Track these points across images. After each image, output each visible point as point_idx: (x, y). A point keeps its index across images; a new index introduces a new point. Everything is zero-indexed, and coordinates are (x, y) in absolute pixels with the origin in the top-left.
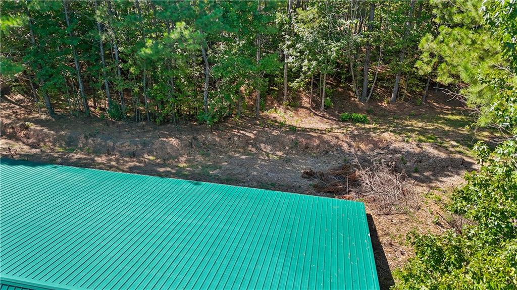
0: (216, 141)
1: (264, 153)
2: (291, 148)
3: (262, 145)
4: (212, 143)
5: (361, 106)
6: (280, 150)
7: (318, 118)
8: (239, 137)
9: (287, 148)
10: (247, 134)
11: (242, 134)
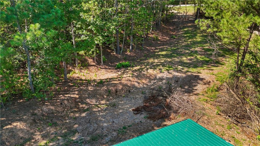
0: (52, 110)
1: (93, 105)
2: (108, 96)
3: (88, 100)
4: (49, 112)
5: (119, 57)
6: (102, 100)
7: (104, 70)
8: (68, 100)
9: (105, 97)
10: (72, 96)
11: (69, 97)
